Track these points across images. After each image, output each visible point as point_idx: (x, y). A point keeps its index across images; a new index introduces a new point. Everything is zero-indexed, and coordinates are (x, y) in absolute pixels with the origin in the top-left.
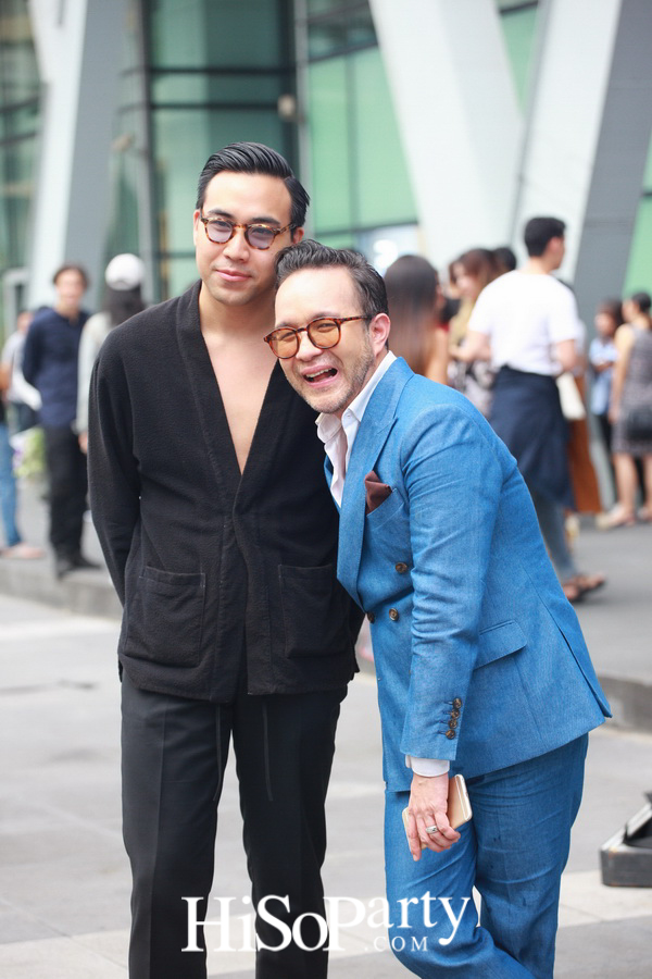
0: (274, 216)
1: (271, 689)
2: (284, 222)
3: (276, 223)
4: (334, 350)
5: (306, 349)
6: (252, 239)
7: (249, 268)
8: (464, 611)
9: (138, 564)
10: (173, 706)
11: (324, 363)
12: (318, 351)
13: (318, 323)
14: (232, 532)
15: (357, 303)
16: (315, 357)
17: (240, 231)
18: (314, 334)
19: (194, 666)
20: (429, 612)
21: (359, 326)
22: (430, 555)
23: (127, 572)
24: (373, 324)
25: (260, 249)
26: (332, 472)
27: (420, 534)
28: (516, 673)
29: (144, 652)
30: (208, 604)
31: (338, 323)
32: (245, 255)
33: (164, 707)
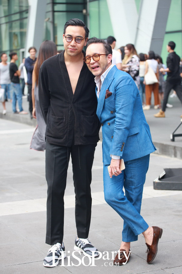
0: (81, 36)
1: (80, 144)
2: (84, 37)
3: (82, 37)
4: (98, 62)
5: (92, 61)
6: (76, 41)
7: (76, 48)
8: (127, 123)
9: (50, 115)
10: (58, 148)
11: (96, 65)
12: (95, 62)
13: (95, 55)
14: (71, 108)
15: (104, 51)
16: (94, 63)
17: (74, 39)
18: (94, 58)
19: (63, 138)
20: (119, 122)
21: (104, 56)
22: (120, 109)
23: (47, 117)
24: (108, 56)
25: (78, 43)
26: (97, 91)
27: (118, 104)
28: (136, 138)
29: (51, 135)
30: (66, 124)
31: (99, 55)
32: (75, 45)
33: (55, 148)
